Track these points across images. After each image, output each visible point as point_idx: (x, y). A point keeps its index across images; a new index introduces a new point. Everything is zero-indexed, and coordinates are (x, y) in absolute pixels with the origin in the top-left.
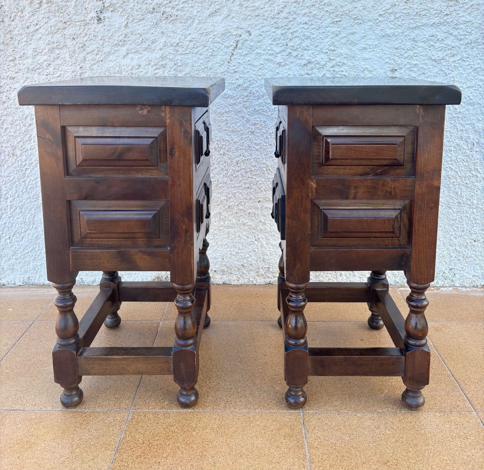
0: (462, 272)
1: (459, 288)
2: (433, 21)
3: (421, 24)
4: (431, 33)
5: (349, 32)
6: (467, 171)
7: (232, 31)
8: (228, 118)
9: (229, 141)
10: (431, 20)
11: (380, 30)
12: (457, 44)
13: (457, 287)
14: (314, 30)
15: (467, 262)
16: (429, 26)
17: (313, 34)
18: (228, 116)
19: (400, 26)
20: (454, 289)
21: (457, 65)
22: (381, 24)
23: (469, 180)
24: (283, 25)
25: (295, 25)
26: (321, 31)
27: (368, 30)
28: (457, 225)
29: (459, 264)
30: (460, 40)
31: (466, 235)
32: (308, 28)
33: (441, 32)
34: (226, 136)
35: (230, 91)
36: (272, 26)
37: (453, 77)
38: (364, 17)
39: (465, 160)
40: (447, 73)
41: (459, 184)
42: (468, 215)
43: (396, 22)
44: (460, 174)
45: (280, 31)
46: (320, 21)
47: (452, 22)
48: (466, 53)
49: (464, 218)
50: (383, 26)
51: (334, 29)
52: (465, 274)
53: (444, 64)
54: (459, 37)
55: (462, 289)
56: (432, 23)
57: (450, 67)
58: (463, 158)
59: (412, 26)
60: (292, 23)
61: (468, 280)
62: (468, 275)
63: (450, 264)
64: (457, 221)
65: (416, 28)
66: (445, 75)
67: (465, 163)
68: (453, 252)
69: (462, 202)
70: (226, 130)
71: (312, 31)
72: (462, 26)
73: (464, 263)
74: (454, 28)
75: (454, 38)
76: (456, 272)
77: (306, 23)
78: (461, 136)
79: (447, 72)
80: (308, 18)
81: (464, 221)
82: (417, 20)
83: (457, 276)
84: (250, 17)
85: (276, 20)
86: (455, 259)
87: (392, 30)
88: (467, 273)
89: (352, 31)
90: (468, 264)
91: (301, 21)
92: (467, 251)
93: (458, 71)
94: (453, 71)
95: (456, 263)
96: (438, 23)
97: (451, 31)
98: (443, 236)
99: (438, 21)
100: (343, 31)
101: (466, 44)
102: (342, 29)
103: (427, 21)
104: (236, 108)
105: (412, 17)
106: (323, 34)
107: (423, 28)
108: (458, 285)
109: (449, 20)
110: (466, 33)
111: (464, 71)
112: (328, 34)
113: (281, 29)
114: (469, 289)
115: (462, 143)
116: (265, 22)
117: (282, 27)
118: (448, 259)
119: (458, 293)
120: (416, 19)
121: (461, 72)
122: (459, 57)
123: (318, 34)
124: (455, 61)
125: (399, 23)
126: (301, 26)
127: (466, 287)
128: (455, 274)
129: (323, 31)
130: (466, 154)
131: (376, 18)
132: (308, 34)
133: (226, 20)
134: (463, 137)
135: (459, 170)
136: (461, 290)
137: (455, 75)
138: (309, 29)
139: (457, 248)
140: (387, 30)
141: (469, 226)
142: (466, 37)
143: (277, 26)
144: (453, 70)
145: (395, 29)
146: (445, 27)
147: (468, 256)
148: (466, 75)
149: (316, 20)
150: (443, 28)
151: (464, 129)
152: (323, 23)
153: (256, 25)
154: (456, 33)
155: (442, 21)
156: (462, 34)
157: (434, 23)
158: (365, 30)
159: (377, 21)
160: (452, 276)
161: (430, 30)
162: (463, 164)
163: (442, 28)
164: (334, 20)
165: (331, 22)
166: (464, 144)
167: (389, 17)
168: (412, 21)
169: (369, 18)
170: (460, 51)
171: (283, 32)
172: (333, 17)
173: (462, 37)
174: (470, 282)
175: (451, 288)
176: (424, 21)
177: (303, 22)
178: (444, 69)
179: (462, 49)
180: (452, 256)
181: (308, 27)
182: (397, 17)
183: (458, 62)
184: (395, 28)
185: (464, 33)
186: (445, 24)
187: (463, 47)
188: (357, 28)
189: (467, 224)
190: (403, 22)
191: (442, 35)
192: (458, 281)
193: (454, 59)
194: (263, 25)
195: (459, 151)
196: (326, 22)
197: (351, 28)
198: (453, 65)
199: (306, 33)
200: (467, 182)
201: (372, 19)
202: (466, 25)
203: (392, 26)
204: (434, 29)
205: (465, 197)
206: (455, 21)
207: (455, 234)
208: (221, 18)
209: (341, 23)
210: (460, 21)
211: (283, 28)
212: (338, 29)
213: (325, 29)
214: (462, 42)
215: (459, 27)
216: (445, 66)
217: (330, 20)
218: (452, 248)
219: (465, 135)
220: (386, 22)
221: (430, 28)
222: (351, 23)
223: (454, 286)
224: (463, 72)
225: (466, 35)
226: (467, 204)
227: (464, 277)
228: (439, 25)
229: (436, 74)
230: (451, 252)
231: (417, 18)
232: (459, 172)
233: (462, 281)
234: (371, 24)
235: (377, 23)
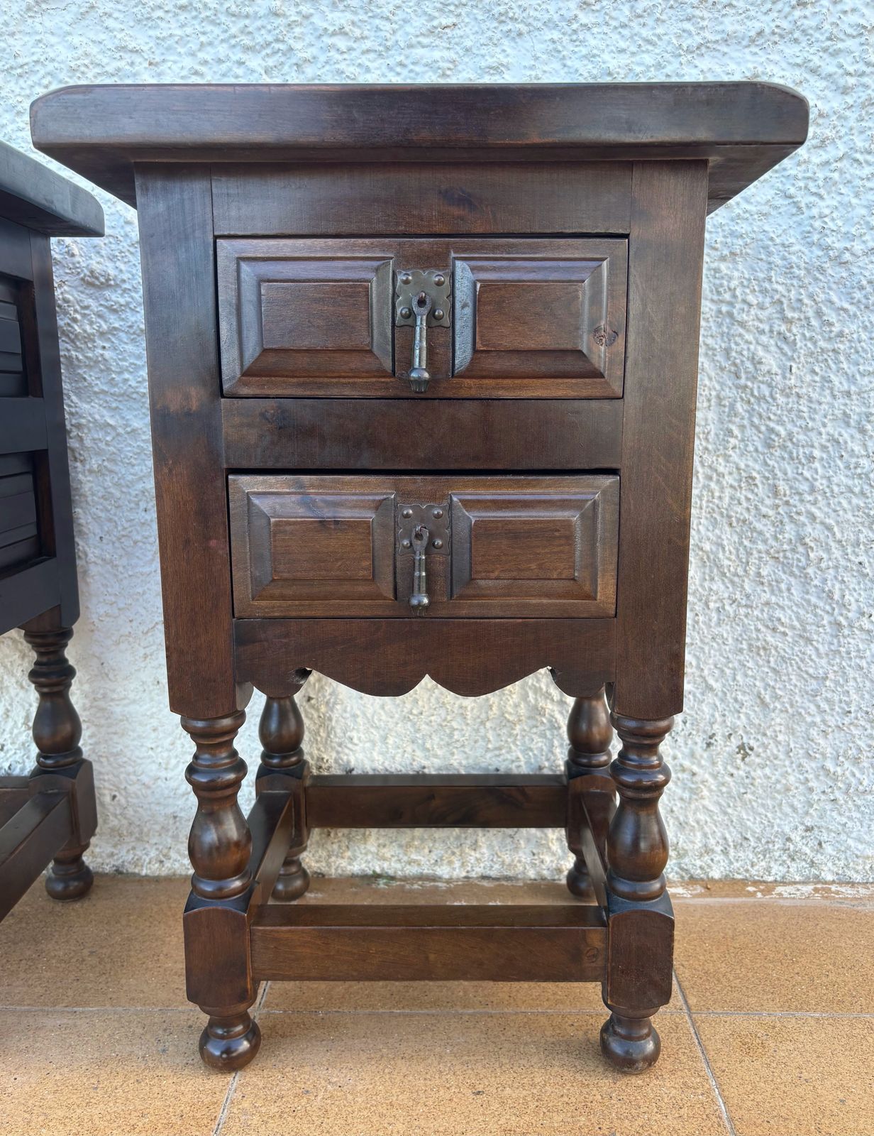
0: (843, 837)
1: (833, 888)
2: (758, 25)
3: (718, 37)
4: (750, 66)
5: (483, 64)
6: (862, 523)
7: (105, 61)
8: (107, 354)
9: (113, 428)
10: (749, 23)
11: (585, 57)
12: (835, 105)
13: (826, 883)
14: (372, 56)
15: (858, 807)
16: (744, 43)
17: (368, 70)
18: (107, 345)
19: (649, 42)
20: (816, 890)
21: (836, 176)
22: (588, 36)
23: (866, 552)
24: (270, 38)
25: (309, 38)
26: (391, 62)
27: (544, 57)
28: (829, 695)
29: (835, 814)
30: (845, 91)
31: (856, 726)
32: (350, 49)
33: (784, 65)
34: (105, 412)
35: (110, 265)
36: (233, 42)
37: (822, 216)
38: (532, 13)
39: (857, 490)
40: (803, 205)
41: (836, 567)
42: (863, 663)
43: (637, 29)
44: (838, 535)
45: (261, 62)
46: (386, 26)
47: (818, 28)
48: (863, 136)
49: (851, 673)
50: (593, 42)
51: (437, 54)
52: (850, 842)
53: (793, 172)
54: (842, 82)
55: (843, 889)
56: (753, 33)
57: (811, 185)
58: (850, 483)
59: (689, 41)
60: (297, 30)
61: (860, 861)
62: (860, 847)
63: (807, 813)
64: (828, 683)
65: (703, 50)
66: (794, 210)
67: (855, 501)
68: (817, 777)
69: (844, 622)
70: (103, 392)
71: (364, 60)
72: (851, 44)
73: (850, 810)
74: (825, 50)
75: (824, 84)
76: (824, 837)
77: (341, 32)
78: (845, 413)
79: (804, 200)
80: (349, 16)
81: (852, 683)
82: (705, 23)
83: (828, 849)
84: (160, 13)
85: (247, 22)
86: (823, 797)
87: (622, 56)
88: (859, 840)
89: (491, 61)
90: (862, 813)
91: (325, 25)
92: (858, 775)
93: (839, 198)
94: (821, 197)
95: (825, 811)
96: (773, 33)
97: (816, 61)
98: (787, 727)
99: (773, 25)
100: (466, 59)
101: (863, 106)
102: (461, 52)
103: (738, 27)
104: (133, 319)
105: (689, 10)
106: (398, 69)
107: (725, 49)
108: (830, 877)
109: (806, 22)
110: (864, 68)
111: (857, 195)
112: (417, 69)
113: (264, 53)
114: (862, 891)
115: (846, 435)
116: (209, 28)
117: (268, 44)
118: (802, 798)
119: (827, 903)
120: (702, 18)
121: (846, 199)
122: (842, 149)
123: (384, 69)
124: (827, 163)
125: (645, 33)
126: (327, 40)
127: (852, 884)
128: (820, 844)
129: (399, 59)
130: (859, 471)
131: (571, 14)
132: (352, 69)
133: (84, 23)
134: (848, 416)
135: (837, 523)
136: (837, 893)
137: (827, 211)
138: (354, 54)
139: (830, 765)
140: (606, 56)
141: (867, 696)
142: (865, 80)
143: (251, 44)
144: (822, 192)
145: (633, 54)
146: (795, 49)
147: (861, 788)
148: (864, 212)
149: (377, 21)
150: (791, 50)
151: (853, 388)
152: (400, 33)
153: (182, 38)
154: (831, 69)
155: (785, 24)
156: (851, 69)
157: (760, 33)
158: (537, 58)
159: (575, 26)
160: (812, 849)
161: (749, 57)
162: (850, 503)
163: (787, 51)
164: (435, 23)
165: (424, 30)
166: (852, 437)
167: (614, 14)
168: (687, 26)
169: (547, 16)
170: (843, 131)
171: (271, 62)
172: (430, 11)
173: (851, 81)
174: (867, 867)
175: (810, 888)
176: (730, 25)
177: (331, 29)
178: (792, 191)
179: (852, 123)
180: (811, 790)
181: (351, 44)
182: (639, 11)
183: (839, 165)
184: (634, 49)
185: (856, 67)
186: (797, 34)
187: (852, 115)
188: (509, 51)
189: (858, 689)
190: (660, 30)
191: (787, 74)
192: (830, 864)
193: (825, 157)
194: (203, 39)
195: (839, 462)
196: (408, 28)
197: (491, 48)
198: (820, 175)
199: (342, 66)
200: (860, 559)
201: (556, 17)
202: (863, 40)
203: (623, 45)
204: (760, 52)
205: (854, 607)
206: (827, 26)
207: (824, 721)
208: (69, 17)
209: (457, 32)
210: (844, 27)
211: (269, 51)
212: (446, 54)
213: (407, 51)
214: (850, 100)
215: (840, 45)
216: (796, 178)
217: (419, 23)
218: (814, 765)
219: (858, 410)
220: (605, 29)
221: (747, 50)
222: (490, 33)
223: (817, 879)
224: (854, 201)
225: (863, 74)
226: (861, 629)
227: (849, 853)
228: (776, 38)
229: (765, 209)
230: (810, 776)
231: (706, 14)
232: (836, 529)
233: (842, 863)
234: (556, 35)
235: (575, 31)
